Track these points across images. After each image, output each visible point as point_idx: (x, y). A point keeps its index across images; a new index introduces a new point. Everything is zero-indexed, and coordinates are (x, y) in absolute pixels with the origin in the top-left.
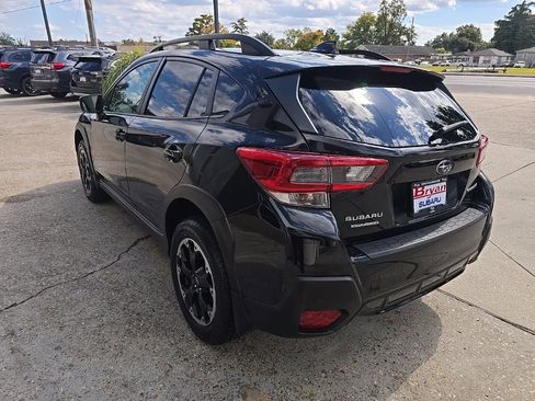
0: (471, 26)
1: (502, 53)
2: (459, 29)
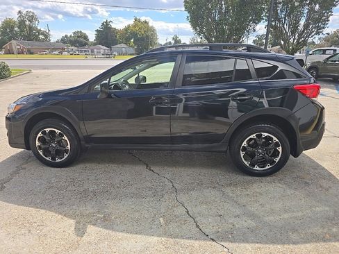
0: (81, 32)
1: (104, 47)
2: (74, 33)
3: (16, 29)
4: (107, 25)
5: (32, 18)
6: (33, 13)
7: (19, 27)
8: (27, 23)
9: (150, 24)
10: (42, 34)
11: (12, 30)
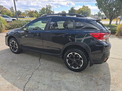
3: (45, 11)
4: (73, 8)
5: (50, 7)
6: (50, 5)
7: (46, 10)
8: (48, 9)
9: (89, 8)
10: (52, 12)
11: (44, 11)
